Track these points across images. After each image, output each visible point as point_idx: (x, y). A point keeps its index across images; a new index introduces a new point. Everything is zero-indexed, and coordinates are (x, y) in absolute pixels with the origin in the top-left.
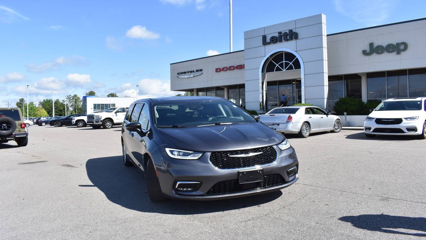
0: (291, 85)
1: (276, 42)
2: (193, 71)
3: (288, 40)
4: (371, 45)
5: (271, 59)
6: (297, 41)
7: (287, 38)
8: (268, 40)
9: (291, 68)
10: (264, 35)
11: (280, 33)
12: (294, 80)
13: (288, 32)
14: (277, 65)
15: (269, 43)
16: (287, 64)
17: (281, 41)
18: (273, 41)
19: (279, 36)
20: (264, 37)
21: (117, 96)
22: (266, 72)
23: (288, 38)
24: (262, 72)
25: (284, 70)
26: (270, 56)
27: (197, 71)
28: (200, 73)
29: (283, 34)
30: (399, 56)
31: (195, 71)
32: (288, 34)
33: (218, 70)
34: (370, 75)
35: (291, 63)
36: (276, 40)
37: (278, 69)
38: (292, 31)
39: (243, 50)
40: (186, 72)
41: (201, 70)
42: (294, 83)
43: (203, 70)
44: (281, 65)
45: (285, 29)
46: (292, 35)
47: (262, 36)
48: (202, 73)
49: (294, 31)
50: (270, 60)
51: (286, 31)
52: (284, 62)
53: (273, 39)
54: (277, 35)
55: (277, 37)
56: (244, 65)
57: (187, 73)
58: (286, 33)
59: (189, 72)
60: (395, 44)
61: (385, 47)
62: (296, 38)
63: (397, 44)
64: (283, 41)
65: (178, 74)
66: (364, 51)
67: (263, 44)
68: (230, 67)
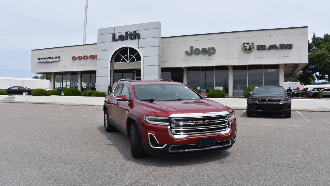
0: (132, 73)
1: (123, 40)
2: (52, 58)
3: (132, 39)
4: (192, 47)
5: (118, 53)
6: (140, 40)
7: (131, 37)
8: (117, 37)
9: (133, 60)
10: (114, 33)
11: (126, 33)
12: (134, 70)
13: (133, 32)
14: (123, 57)
15: (118, 40)
16: (130, 57)
17: (127, 39)
18: (121, 38)
19: (125, 35)
20: (114, 35)
22: (114, 62)
23: (133, 37)
24: (111, 62)
25: (128, 62)
26: (118, 50)
27: (56, 58)
28: (58, 59)
29: (129, 34)
30: (210, 57)
31: (54, 57)
32: (133, 34)
33: (74, 58)
34: (190, 69)
35: (134, 57)
36: (123, 38)
37: (123, 61)
38: (136, 32)
39: (96, 44)
41: (59, 57)
42: (134, 72)
43: (61, 58)
44: (126, 57)
45: (130, 30)
46: (136, 35)
47: (112, 34)
48: (60, 60)
49: (137, 32)
51: (131, 32)
52: (128, 55)
53: (121, 37)
54: (124, 34)
55: (124, 36)
56: (96, 55)
57: (46, 58)
58: (131, 33)
59: (48, 58)
60: (208, 48)
61: (201, 49)
62: (139, 38)
63: (209, 48)
64: (129, 39)
65: (39, 59)
66: (187, 52)
67: (113, 40)
68: (84, 56)
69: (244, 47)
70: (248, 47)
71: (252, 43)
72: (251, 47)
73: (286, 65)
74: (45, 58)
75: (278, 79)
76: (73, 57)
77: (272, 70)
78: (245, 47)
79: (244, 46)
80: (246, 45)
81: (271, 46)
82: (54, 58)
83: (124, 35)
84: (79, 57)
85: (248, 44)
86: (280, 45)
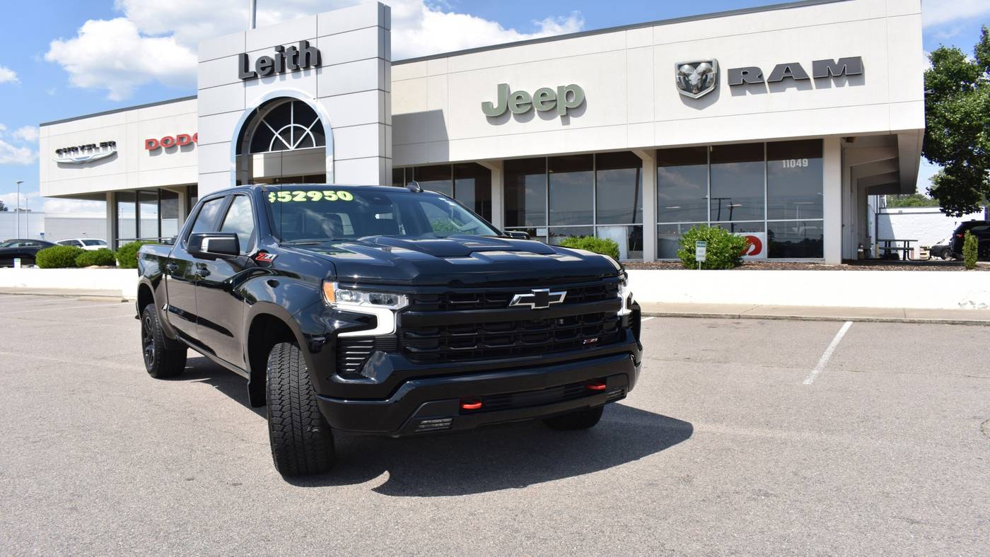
1: (270, 74)
2: (94, 146)
5: (262, 119)
6: (321, 71)
7: (294, 63)
8: (252, 68)
9: (307, 142)
10: (243, 51)
11: (280, 49)
13: (297, 46)
14: (277, 134)
15: (255, 76)
16: (298, 132)
17: (281, 72)
18: (263, 69)
19: (277, 56)
20: (245, 59)
21: (6, 210)
22: (251, 152)
23: (299, 62)
24: (238, 151)
25: (292, 148)
26: (260, 110)
27: (104, 145)
28: (110, 150)
29: (286, 51)
30: (564, 119)
31: (98, 145)
32: (297, 52)
35: (307, 130)
37: (279, 145)
38: (308, 43)
40: (76, 149)
41: (113, 144)
44: (286, 134)
45: (292, 40)
46: (308, 54)
49: (313, 44)
50: (260, 121)
51: (294, 45)
52: (292, 125)
53: (264, 65)
54: (272, 54)
55: (273, 60)
57: (79, 149)
58: (294, 48)
59: (84, 146)
60: (556, 90)
61: (532, 94)
62: (319, 65)
63: (559, 88)
64: (288, 70)
65: (59, 152)
66: (486, 106)
67: (240, 77)
68: (181, 138)
69: (682, 77)
70: (694, 78)
71: (710, 63)
72: (707, 76)
73: (849, 139)
74: (74, 149)
75: (820, 193)
76: (149, 143)
77: (799, 160)
78: (684, 78)
79: (680, 74)
80: (686, 68)
81: (778, 67)
82: (98, 148)
83: (274, 58)
84: (165, 140)
85: (695, 65)
86: (816, 64)
